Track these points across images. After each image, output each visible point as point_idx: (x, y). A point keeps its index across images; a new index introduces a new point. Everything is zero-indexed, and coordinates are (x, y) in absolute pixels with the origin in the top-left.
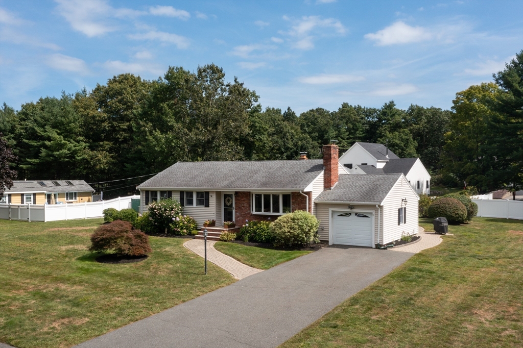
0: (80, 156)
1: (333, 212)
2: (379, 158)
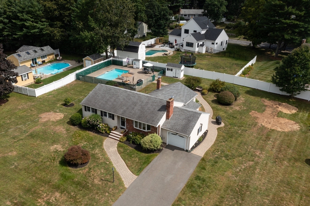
0: (45, 31)
1: (169, 133)
2: (203, 28)
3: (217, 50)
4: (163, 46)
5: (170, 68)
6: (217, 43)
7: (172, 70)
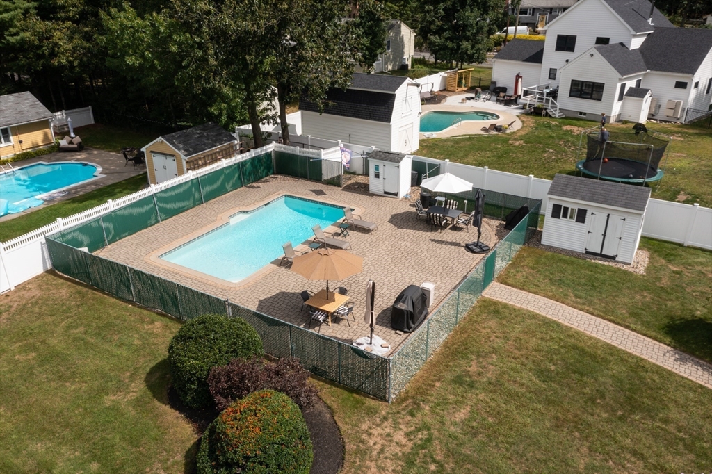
2: (637, 28)
3: (695, 111)
4: (473, 98)
5: (570, 206)
6: (697, 85)
7: (581, 216)
